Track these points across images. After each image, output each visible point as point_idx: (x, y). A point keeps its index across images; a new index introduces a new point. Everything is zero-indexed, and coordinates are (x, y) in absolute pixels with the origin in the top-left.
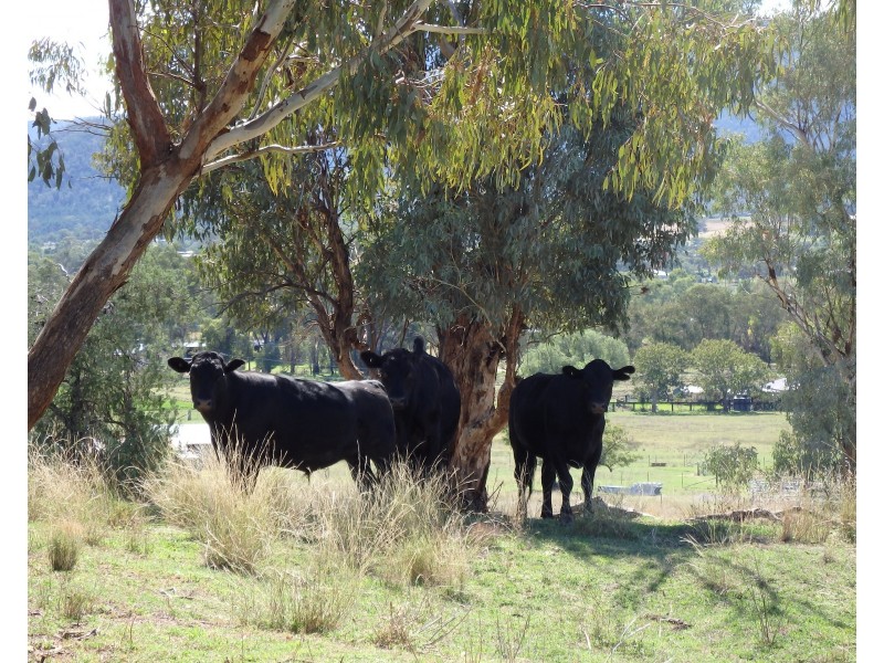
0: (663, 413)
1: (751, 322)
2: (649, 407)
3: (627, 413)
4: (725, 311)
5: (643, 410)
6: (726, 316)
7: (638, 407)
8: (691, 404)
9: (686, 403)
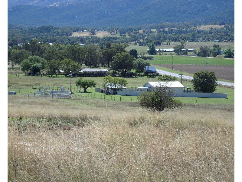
0: (54, 77)
1: (86, 55)
2: (51, 75)
3: (45, 77)
4: (79, 52)
5: (49, 76)
6: (79, 54)
7: (48, 75)
8: (61, 75)
9: (60, 75)
